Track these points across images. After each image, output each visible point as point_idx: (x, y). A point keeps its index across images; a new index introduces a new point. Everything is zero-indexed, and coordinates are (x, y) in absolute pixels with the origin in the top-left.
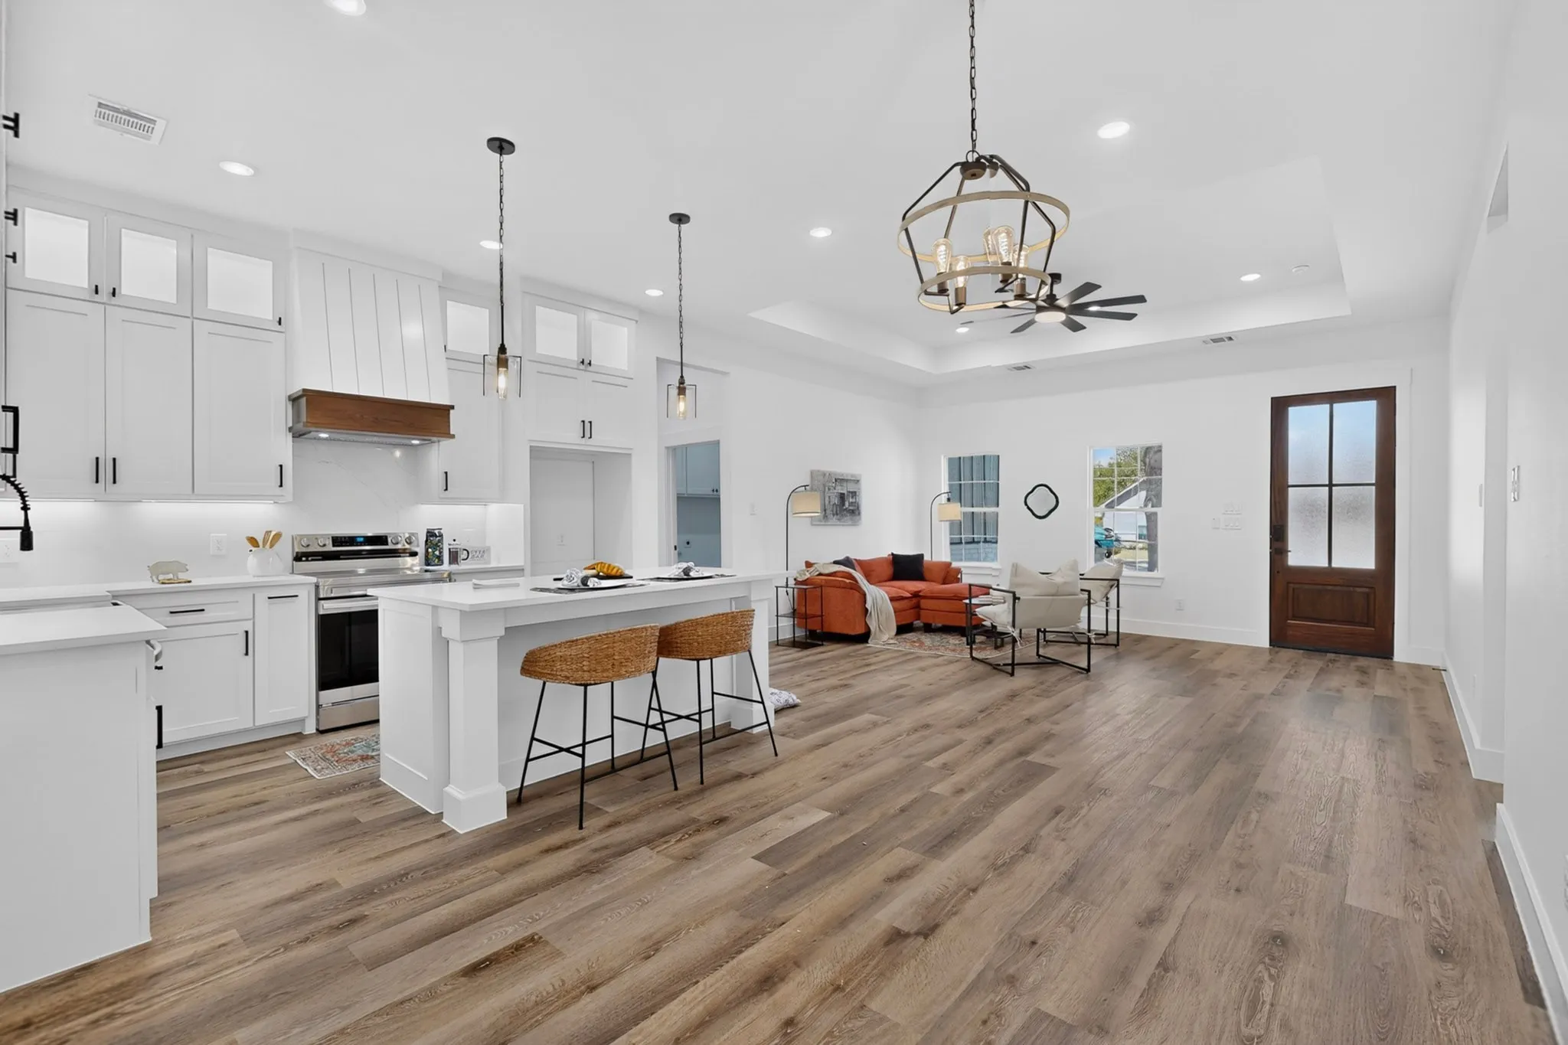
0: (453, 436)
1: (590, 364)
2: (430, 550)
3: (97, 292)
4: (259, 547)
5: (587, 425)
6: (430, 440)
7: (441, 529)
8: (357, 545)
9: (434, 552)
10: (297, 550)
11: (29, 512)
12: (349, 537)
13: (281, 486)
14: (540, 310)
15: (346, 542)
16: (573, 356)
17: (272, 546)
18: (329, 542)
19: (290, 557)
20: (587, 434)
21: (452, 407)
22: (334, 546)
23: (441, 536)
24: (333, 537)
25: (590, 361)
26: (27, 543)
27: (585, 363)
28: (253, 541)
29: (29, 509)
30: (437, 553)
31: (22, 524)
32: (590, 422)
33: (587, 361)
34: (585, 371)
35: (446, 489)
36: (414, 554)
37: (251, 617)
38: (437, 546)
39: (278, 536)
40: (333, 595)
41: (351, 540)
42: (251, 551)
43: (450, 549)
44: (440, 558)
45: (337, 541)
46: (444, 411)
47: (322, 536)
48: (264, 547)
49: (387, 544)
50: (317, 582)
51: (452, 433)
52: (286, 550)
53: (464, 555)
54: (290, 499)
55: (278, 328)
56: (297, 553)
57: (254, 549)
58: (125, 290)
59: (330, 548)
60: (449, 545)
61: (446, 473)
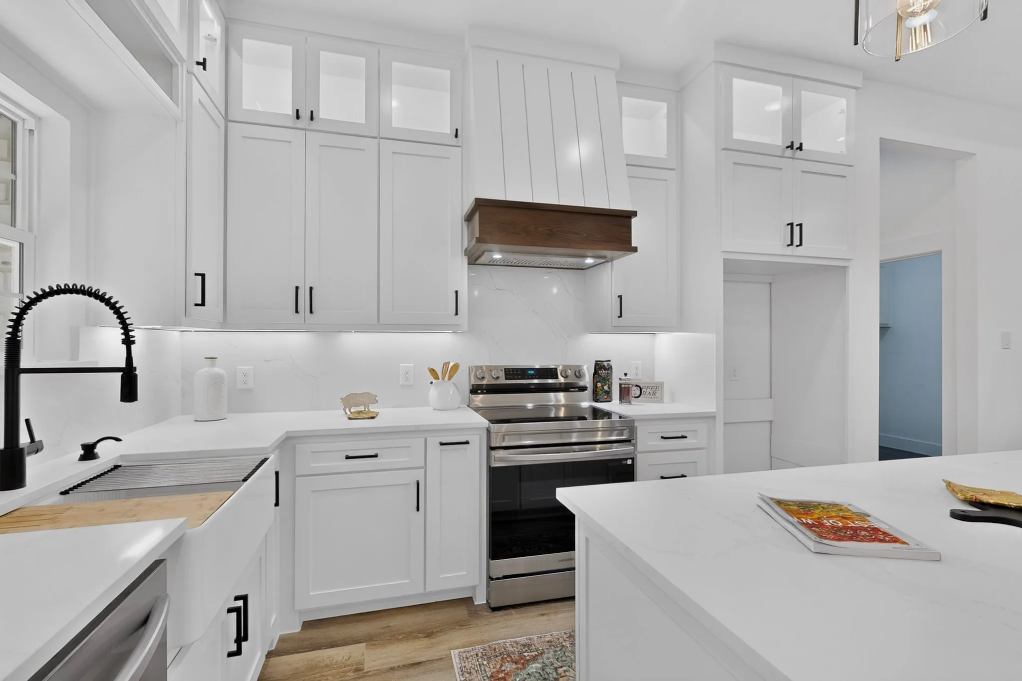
0: (635, 250)
1: (800, 148)
2: (599, 385)
3: (298, 117)
4: (439, 379)
5: (797, 230)
6: (604, 257)
7: (610, 361)
8: (528, 379)
9: (602, 386)
10: (473, 383)
11: (133, 346)
12: (521, 369)
13: (456, 314)
14: (738, 83)
15: (517, 375)
16: (778, 140)
17: (450, 379)
18: (502, 374)
19: (467, 389)
20: (796, 241)
21: (635, 214)
22: (506, 379)
23: (610, 368)
24: (505, 369)
25: (801, 144)
26: (129, 392)
27: (795, 147)
28: (433, 371)
29: (133, 342)
30: (606, 388)
31: (123, 364)
32: (800, 225)
33: (796, 145)
34: (793, 158)
35: (621, 316)
36: (583, 389)
37: (423, 465)
38: (607, 380)
39: (456, 367)
40: (504, 444)
41: (522, 373)
42: (432, 383)
43: (620, 385)
44: (609, 393)
45: (511, 373)
46: (624, 218)
47: (496, 367)
48: (443, 379)
49: (557, 378)
50: (489, 427)
51: (633, 245)
52: (464, 380)
53: (635, 391)
54: (465, 327)
55: (454, 141)
56: (473, 385)
57: (434, 381)
58: (323, 114)
59: (503, 381)
60: (620, 379)
61: (620, 297)
